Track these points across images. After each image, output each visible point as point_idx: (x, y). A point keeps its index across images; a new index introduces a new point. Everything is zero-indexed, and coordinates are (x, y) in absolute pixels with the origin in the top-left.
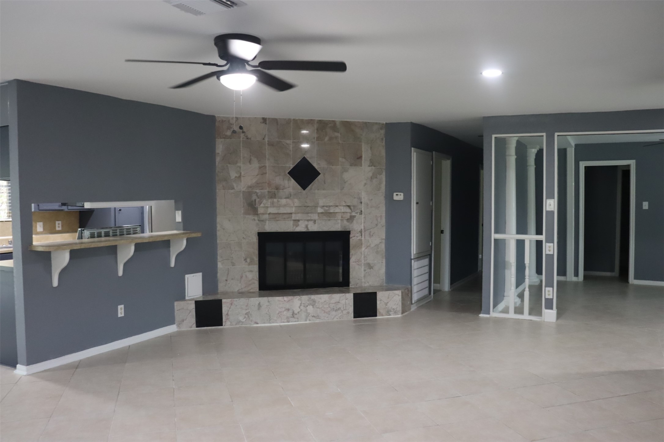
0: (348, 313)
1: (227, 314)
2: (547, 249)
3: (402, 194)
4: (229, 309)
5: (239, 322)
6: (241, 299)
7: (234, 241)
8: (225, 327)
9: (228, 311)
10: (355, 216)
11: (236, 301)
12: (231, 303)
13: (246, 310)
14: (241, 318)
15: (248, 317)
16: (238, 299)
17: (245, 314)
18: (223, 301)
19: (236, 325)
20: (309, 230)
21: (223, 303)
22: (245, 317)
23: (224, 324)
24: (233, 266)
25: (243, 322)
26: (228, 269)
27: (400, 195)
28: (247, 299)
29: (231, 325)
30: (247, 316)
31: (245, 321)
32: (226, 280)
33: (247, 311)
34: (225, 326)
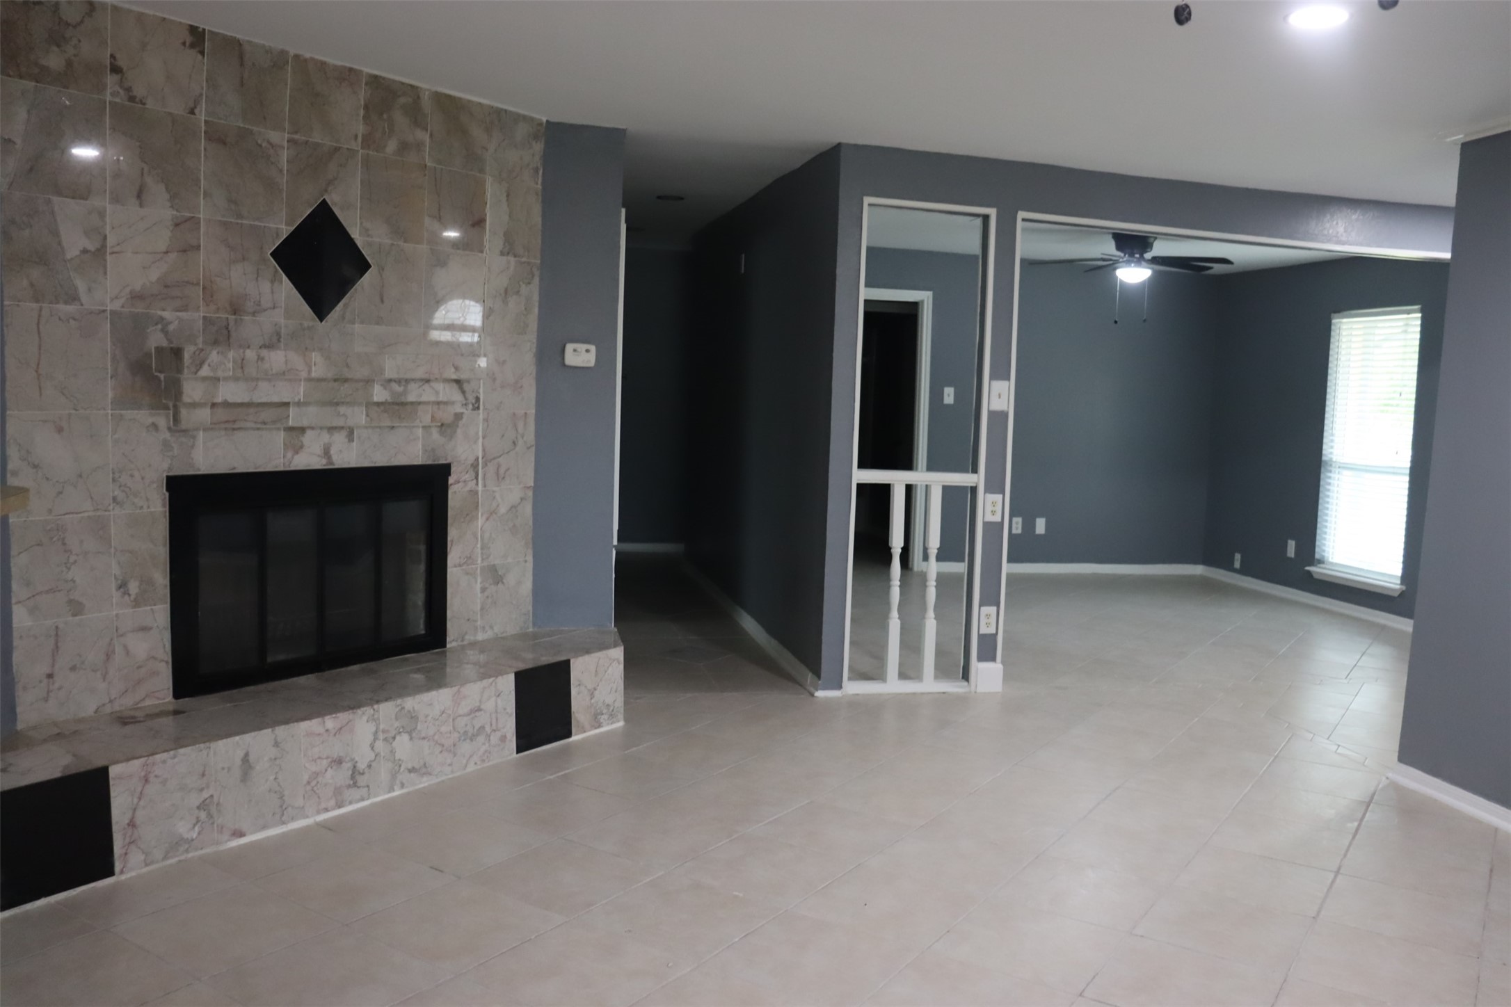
0: (503, 739)
1: (132, 824)
2: (989, 508)
3: (593, 348)
4: (136, 800)
5: (178, 843)
6: (182, 751)
7: (77, 513)
8: (123, 877)
9: (135, 810)
10: (462, 413)
11: (164, 762)
12: (143, 774)
13: (202, 790)
14: (184, 828)
15: (210, 816)
16: (172, 753)
17: (198, 808)
18: (114, 771)
19: (165, 858)
20: (332, 463)
21: (111, 782)
22: (198, 821)
23: (117, 867)
24: (74, 615)
25: (193, 840)
26: (57, 627)
27: (587, 351)
28: (202, 746)
29: (147, 865)
30: (203, 815)
31: (199, 833)
32: (50, 676)
33: (205, 795)
34: (122, 872)
